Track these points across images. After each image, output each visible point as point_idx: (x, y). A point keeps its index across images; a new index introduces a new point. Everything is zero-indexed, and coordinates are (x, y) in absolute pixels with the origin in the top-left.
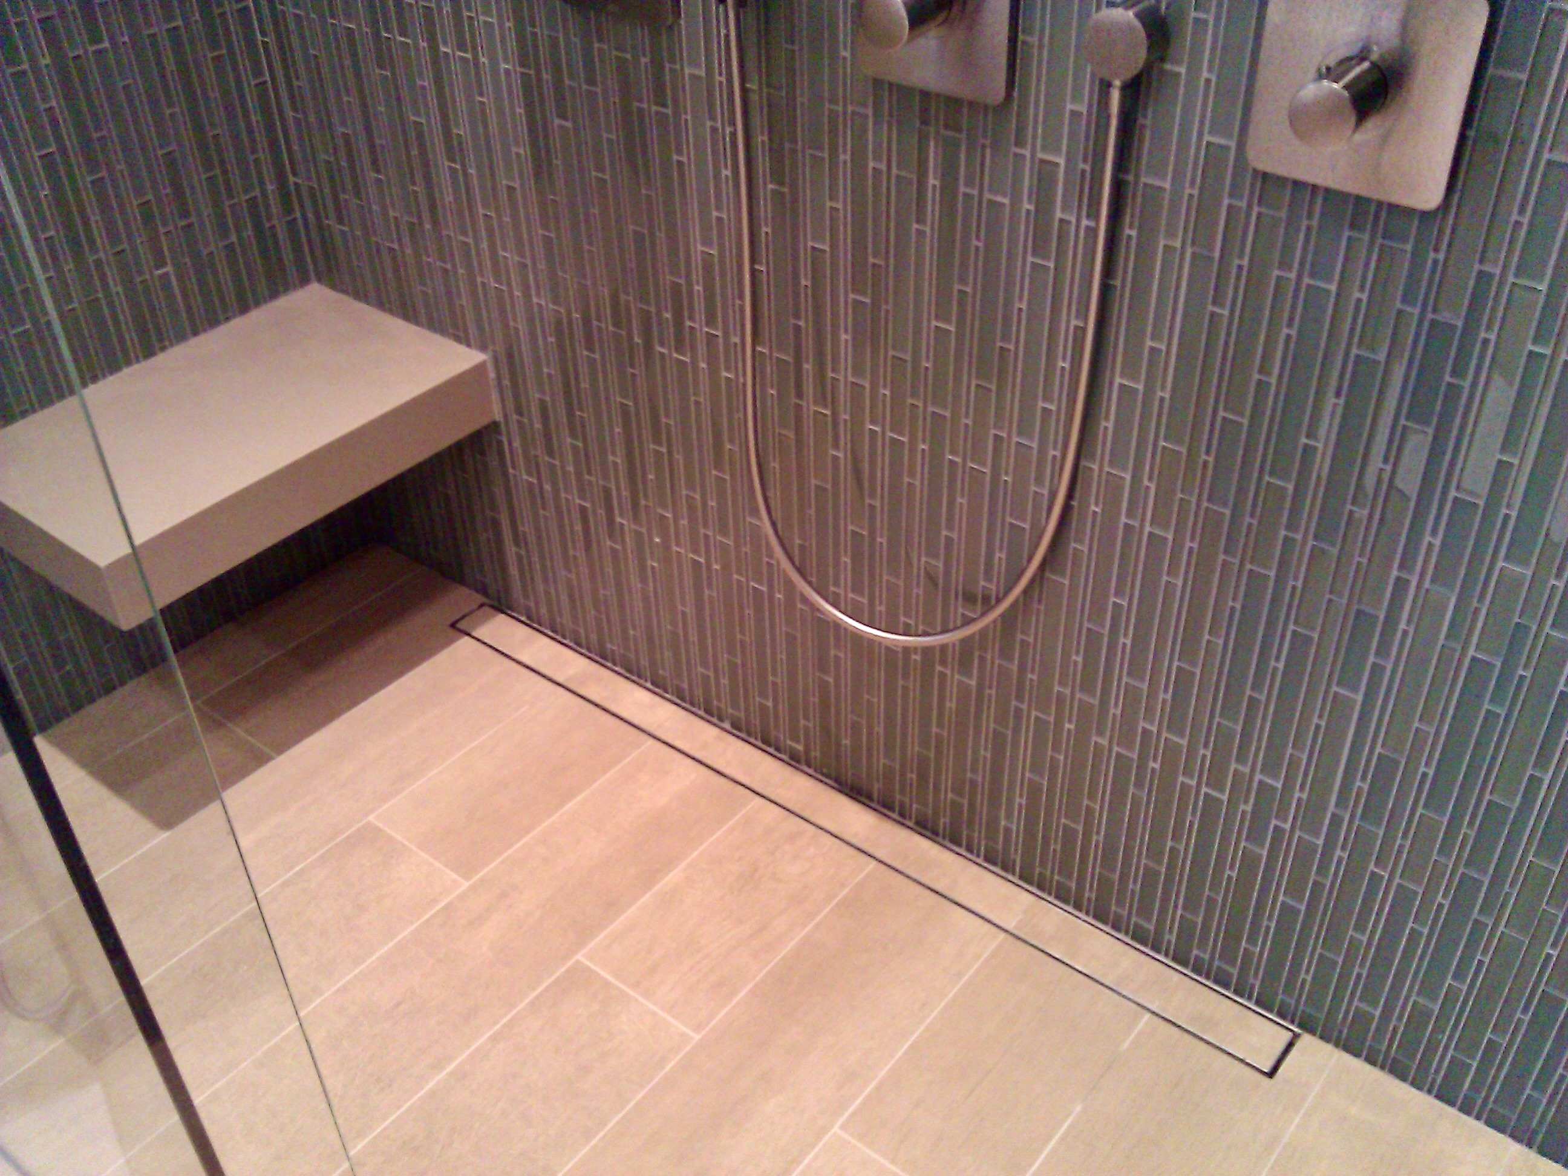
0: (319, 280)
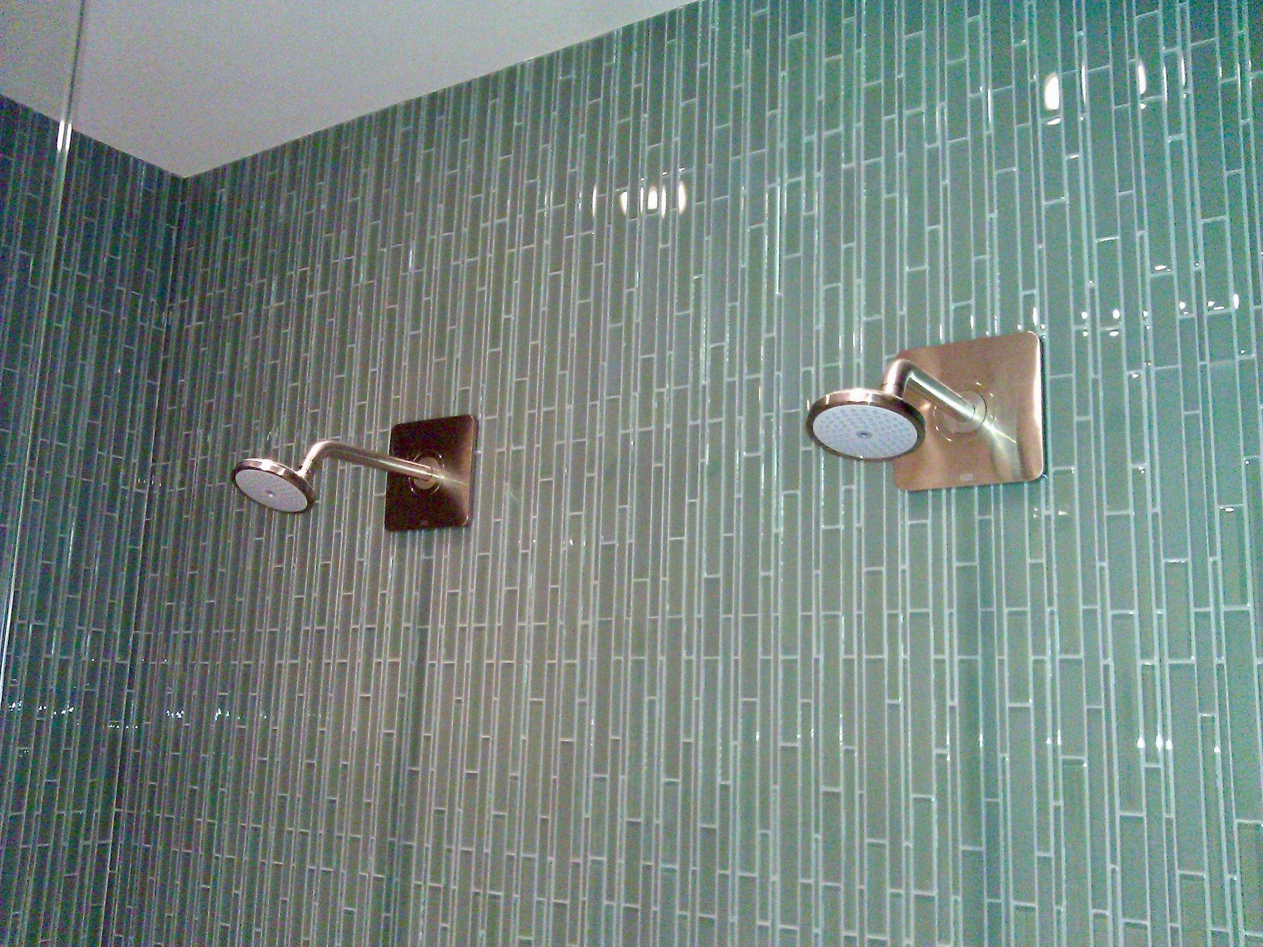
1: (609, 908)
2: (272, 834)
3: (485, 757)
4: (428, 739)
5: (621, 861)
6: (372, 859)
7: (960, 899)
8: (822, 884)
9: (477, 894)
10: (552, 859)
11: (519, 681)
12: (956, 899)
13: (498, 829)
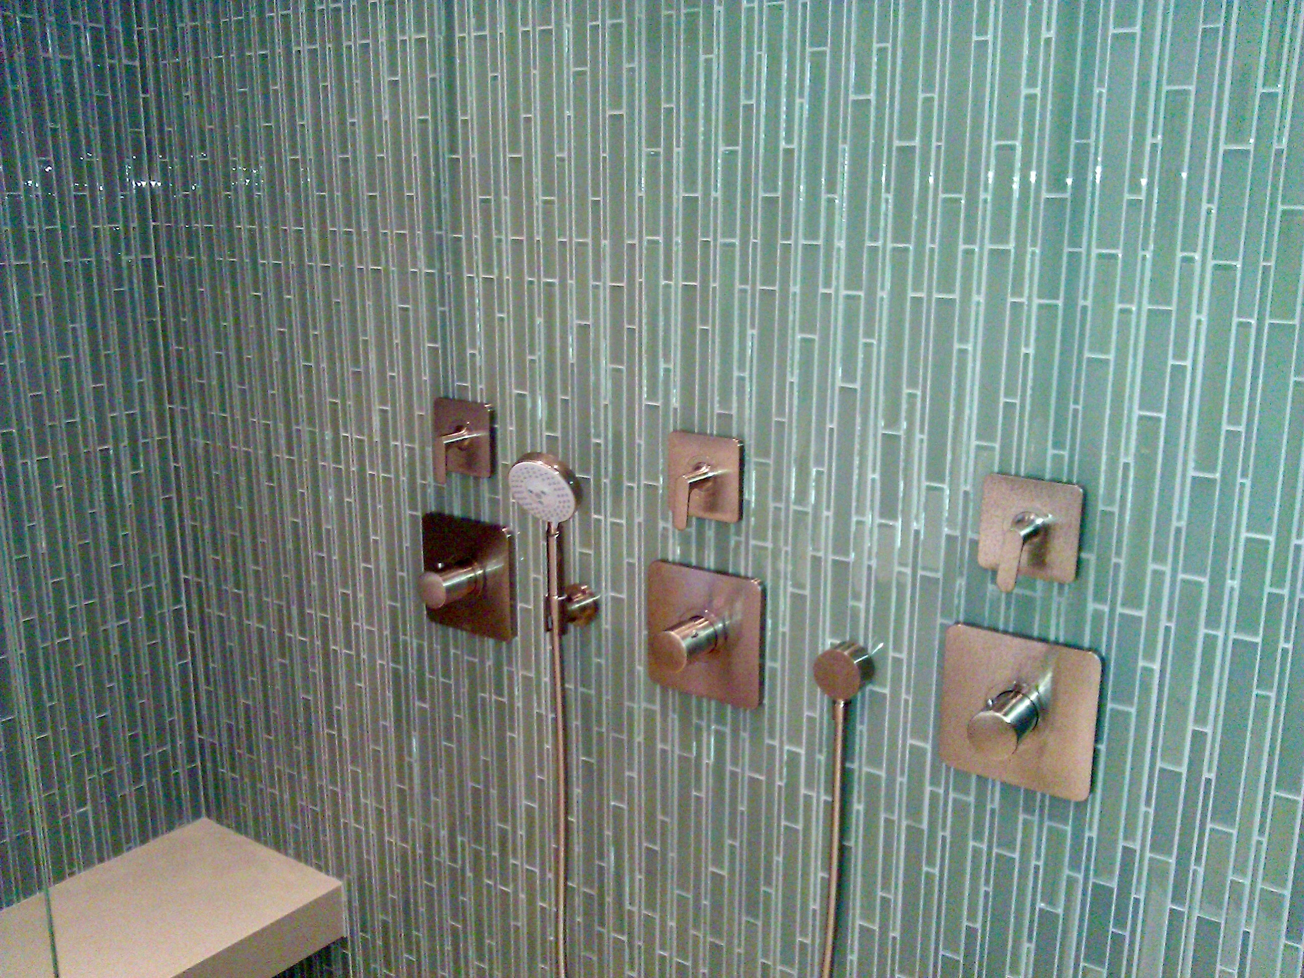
0: (209, 816)
1: (667, 286)
2: (316, 236)
3: (528, 139)
4: (465, 122)
5: (678, 239)
6: (421, 254)
7: (1037, 251)
8: (890, 245)
9: (531, 283)
10: (606, 243)
11: (559, 51)
12: (1034, 251)
13: (548, 214)
